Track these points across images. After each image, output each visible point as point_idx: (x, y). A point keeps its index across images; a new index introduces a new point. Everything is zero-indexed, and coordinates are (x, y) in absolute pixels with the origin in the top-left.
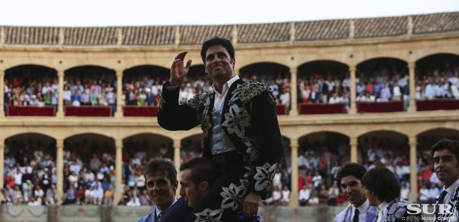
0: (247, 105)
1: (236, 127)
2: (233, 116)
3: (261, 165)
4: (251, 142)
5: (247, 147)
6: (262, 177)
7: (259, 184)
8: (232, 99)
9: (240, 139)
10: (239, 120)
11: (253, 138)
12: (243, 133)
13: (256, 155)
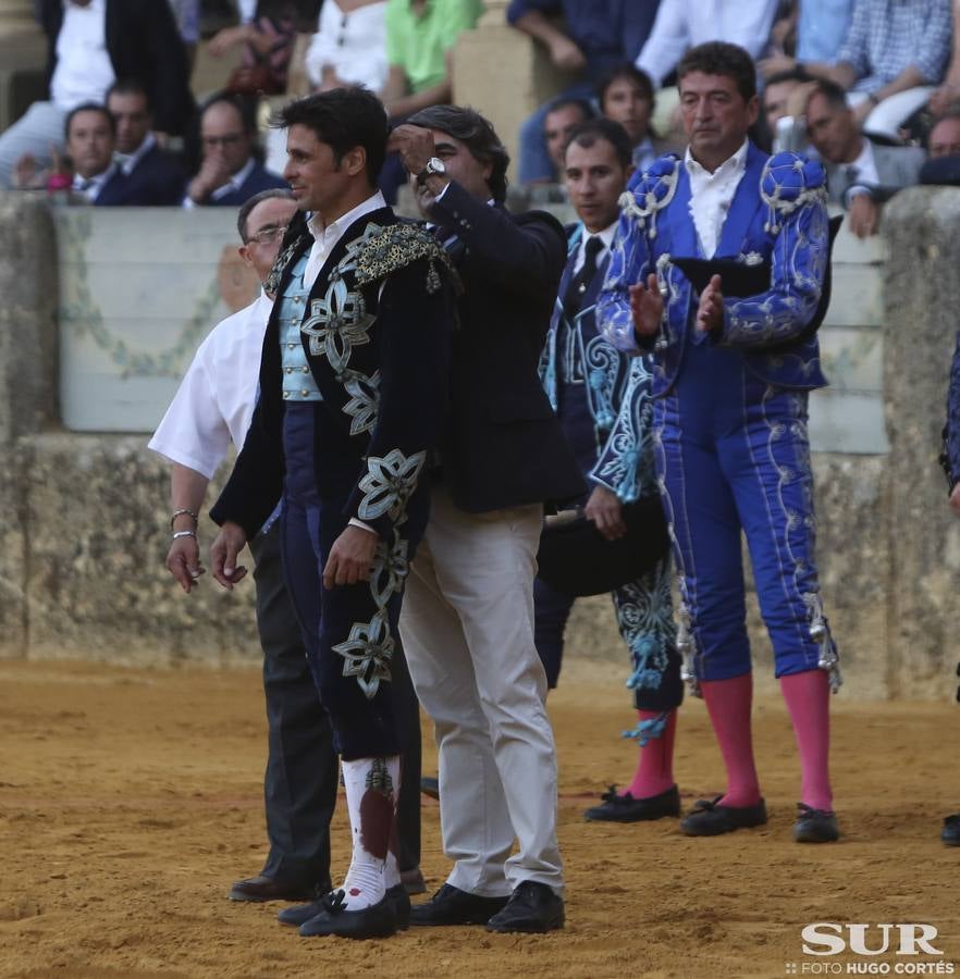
0: (368, 290)
1: (330, 339)
2: (329, 309)
3: (382, 455)
4: (363, 386)
5: (349, 398)
6: (380, 484)
7: (371, 503)
8: (340, 266)
9: (334, 373)
10: (340, 325)
11: (370, 376)
12: (344, 360)
13: (368, 421)
